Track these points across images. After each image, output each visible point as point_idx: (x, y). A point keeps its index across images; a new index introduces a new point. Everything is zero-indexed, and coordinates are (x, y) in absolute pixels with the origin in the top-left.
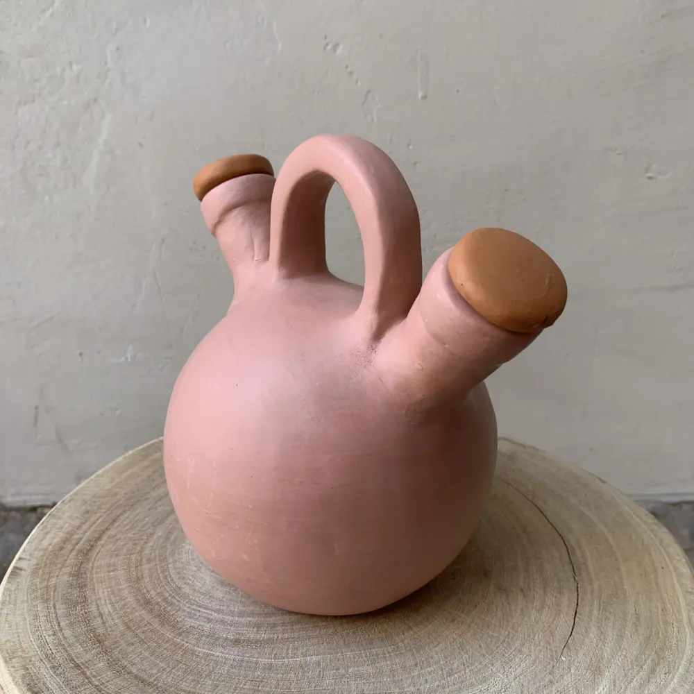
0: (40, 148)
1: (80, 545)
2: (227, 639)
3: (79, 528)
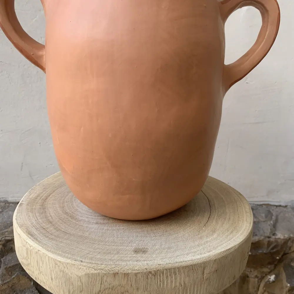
1: (43, 197)
2: (93, 223)
3: (42, 193)
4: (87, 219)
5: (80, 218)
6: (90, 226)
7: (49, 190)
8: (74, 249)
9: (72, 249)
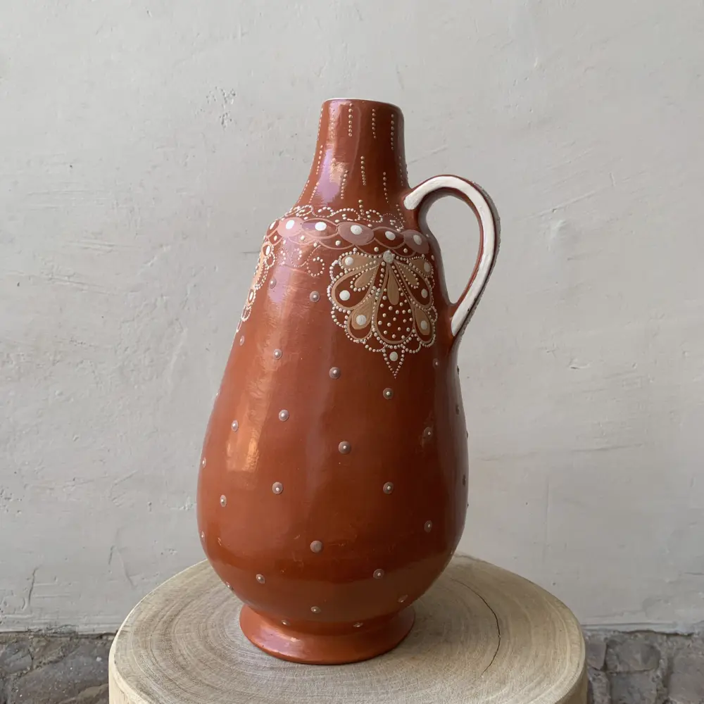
0: (135, 352)
1: (165, 618)
2: (265, 667)
3: (162, 609)
4: (252, 661)
5: (240, 659)
6: (259, 674)
7: (176, 603)
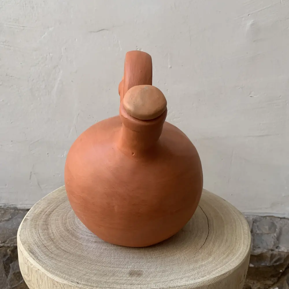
0: (37, 81)
1: (47, 213)
2: (92, 241)
3: (46, 208)
4: (87, 238)
5: (81, 236)
6: (89, 245)
7: (53, 205)
8: (72, 270)
9: (69, 269)
